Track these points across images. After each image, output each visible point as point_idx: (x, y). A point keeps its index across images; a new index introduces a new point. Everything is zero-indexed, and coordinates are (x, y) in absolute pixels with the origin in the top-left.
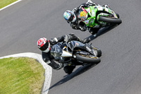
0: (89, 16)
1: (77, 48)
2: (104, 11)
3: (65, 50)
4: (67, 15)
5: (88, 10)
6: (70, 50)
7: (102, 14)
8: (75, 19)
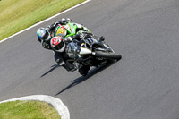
0: (68, 33)
1: (95, 45)
3: (83, 46)
4: (41, 32)
6: (88, 47)
8: (49, 37)
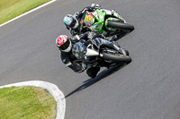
2: (112, 16)
5: (94, 13)
7: (111, 19)
